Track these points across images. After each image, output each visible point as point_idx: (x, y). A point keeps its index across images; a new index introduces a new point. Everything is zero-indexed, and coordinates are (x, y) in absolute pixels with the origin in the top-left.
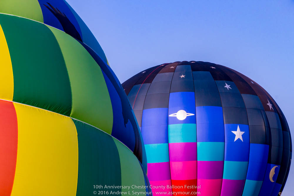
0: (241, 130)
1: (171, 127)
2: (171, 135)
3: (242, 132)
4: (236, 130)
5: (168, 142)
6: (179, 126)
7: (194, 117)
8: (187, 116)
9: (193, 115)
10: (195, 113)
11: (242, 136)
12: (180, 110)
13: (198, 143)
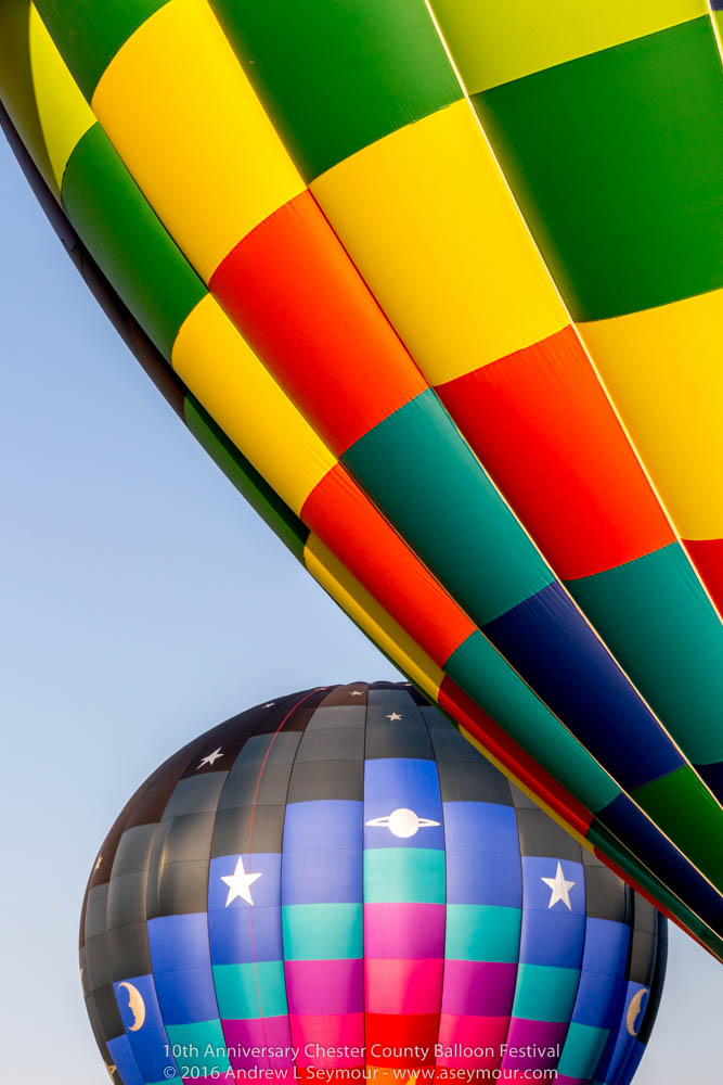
0: (567, 877)
1: (372, 856)
2: (369, 878)
3: (568, 882)
4: (553, 876)
5: (362, 901)
6: (399, 854)
7: (441, 830)
8: (420, 828)
9: (437, 824)
10: (441, 819)
11: (569, 892)
12: (395, 809)
13: (450, 908)
